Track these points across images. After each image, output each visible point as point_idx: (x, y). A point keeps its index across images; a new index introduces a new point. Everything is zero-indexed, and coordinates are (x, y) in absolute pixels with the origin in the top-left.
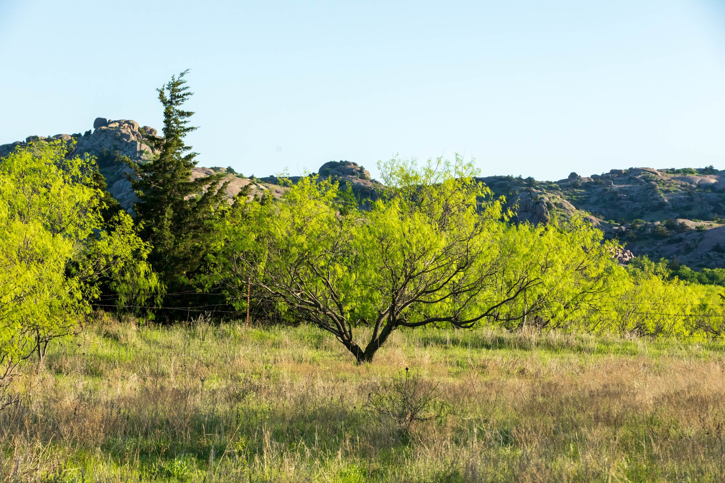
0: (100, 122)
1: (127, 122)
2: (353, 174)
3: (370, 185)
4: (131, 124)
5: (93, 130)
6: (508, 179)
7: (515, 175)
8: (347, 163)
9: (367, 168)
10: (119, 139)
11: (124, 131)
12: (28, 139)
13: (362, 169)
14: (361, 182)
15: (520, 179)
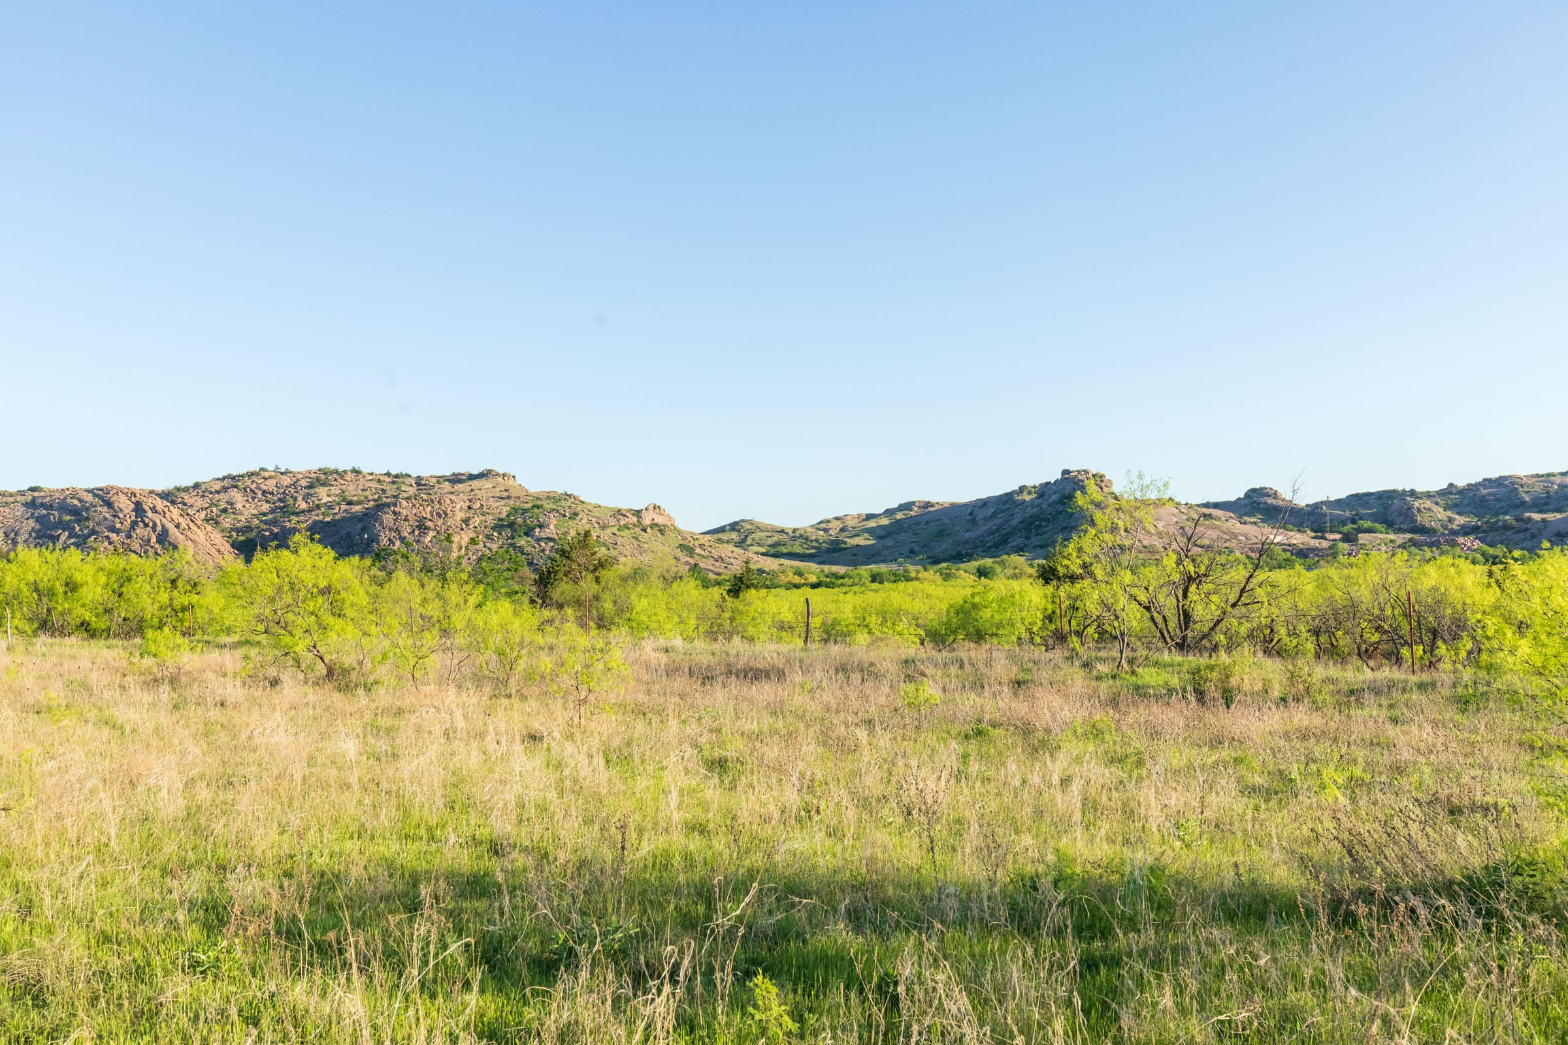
0: (1066, 472)
1: (1084, 471)
2: (1269, 496)
3: (1281, 503)
4: (1086, 472)
5: (1059, 477)
6: (1394, 491)
7: (1400, 489)
8: (1265, 488)
9: (1280, 491)
10: (1077, 483)
11: (1080, 478)
12: (1020, 488)
13: (1276, 491)
14: (1274, 502)
15: (1404, 491)
